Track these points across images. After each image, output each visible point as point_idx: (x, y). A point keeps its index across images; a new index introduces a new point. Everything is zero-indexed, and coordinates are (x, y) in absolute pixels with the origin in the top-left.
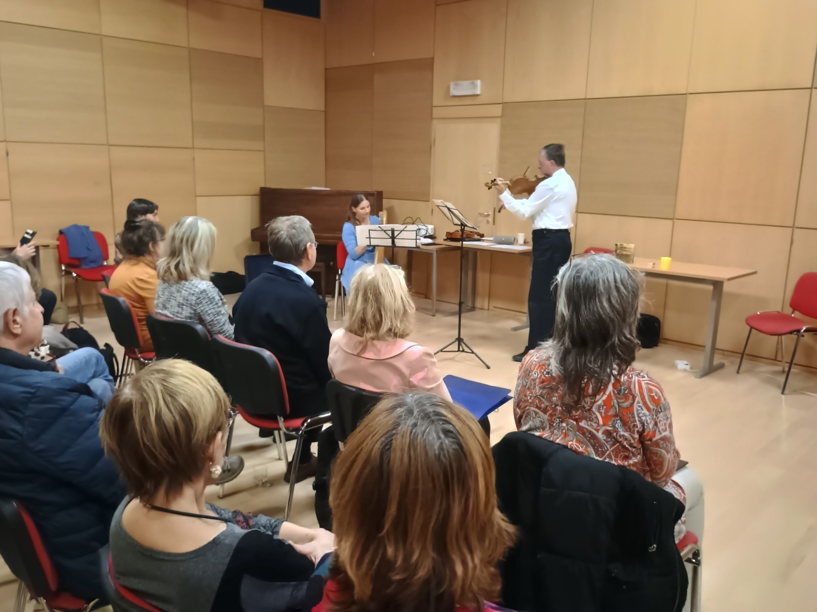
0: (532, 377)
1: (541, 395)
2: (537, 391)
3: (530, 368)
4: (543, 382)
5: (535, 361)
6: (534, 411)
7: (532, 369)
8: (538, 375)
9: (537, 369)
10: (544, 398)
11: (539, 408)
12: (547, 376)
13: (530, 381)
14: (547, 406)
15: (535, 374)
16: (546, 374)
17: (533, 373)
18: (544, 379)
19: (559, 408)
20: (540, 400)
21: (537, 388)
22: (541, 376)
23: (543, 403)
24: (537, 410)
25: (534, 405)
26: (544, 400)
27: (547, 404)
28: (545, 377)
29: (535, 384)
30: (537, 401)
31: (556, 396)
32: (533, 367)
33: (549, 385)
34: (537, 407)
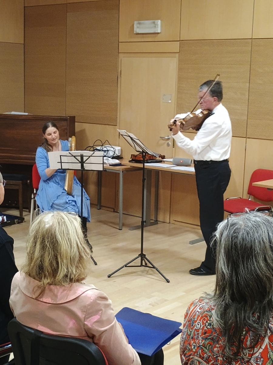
0: (195, 328)
1: (204, 345)
2: (200, 341)
3: (194, 319)
4: (205, 333)
5: (198, 311)
6: (197, 360)
7: (196, 320)
8: (201, 326)
9: (200, 320)
10: (207, 349)
11: (202, 358)
12: (209, 327)
13: (193, 331)
14: (209, 356)
15: (198, 325)
16: (208, 325)
17: (197, 323)
18: (206, 330)
19: (220, 358)
20: (203, 351)
21: (200, 338)
22: (204, 327)
23: (206, 353)
24: (200, 359)
25: (197, 354)
26: (207, 350)
27: (209, 354)
28: (207, 328)
29: (198, 334)
30: (200, 350)
31: (217, 347)
32: (196, 317)
33: (211, 335)
34: (200, 357)
